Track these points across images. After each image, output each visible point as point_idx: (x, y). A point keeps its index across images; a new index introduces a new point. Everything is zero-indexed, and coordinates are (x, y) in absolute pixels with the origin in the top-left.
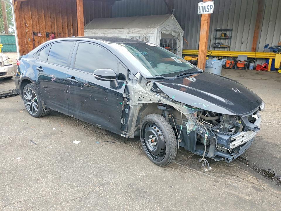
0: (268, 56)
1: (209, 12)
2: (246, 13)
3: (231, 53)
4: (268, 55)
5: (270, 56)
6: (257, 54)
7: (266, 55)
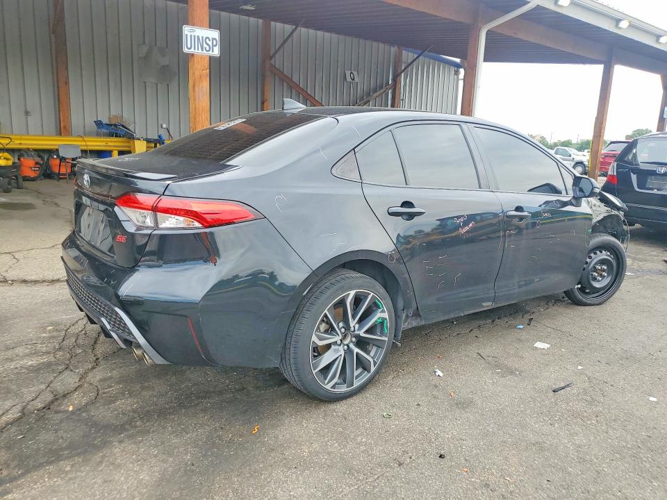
0: (110, 146)
1: (211, 52)
2: (20, 36)
3: (20, 139)
4: (109, 144)
5: (115, 146)
6: (88, 141)
7: (104, 144)
